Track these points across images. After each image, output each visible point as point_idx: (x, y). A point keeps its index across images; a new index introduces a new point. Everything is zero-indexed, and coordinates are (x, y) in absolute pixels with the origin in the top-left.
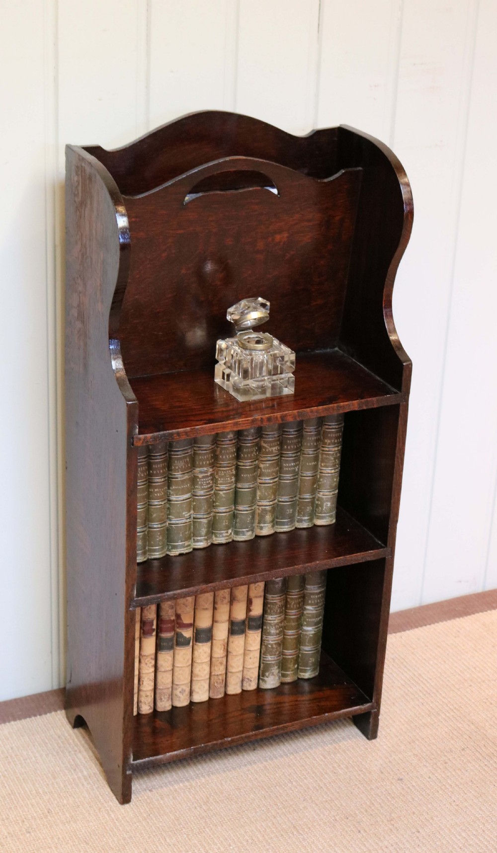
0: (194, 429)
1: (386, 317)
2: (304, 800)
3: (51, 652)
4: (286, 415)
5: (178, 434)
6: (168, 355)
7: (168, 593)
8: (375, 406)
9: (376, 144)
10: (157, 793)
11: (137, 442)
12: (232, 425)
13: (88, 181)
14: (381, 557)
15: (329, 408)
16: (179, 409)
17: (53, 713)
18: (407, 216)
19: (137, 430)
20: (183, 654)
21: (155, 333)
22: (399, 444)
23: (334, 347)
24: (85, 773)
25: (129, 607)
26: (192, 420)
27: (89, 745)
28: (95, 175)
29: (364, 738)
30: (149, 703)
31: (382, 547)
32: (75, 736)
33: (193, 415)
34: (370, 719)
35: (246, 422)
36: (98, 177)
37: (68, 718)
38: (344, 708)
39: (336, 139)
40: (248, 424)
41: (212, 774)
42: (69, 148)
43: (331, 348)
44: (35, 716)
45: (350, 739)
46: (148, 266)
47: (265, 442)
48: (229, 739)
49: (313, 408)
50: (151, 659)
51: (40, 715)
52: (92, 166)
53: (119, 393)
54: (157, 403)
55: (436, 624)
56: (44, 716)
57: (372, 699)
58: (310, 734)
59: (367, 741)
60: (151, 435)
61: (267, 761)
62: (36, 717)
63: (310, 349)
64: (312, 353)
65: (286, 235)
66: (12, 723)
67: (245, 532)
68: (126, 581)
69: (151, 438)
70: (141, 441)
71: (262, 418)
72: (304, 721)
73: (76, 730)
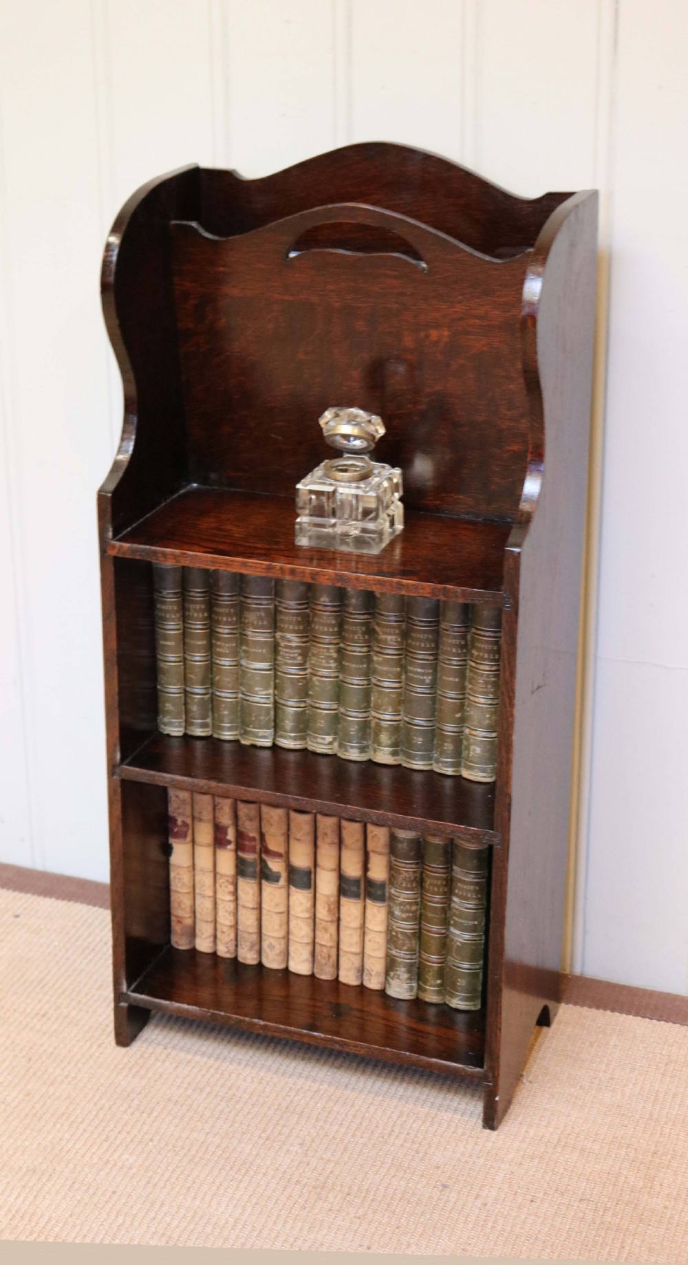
0: (185, 554)
5: (164, 554)
7: (164, 775)
11: (111, 549)
12: (239, 564)
15: (386, 582)
19: (111, 533)
20: (273, 894)
25: (113, 775)
30: (227, 944)
33: (197, 538)
38: (440, 1058)
47: (378, 624)
50: (227, 881)
60: (130, 545)
65: (446, 333)
67: (348, 748)
68: (107, 736)
69: (128, 550)
70: (116, 550)
71: (282, 568)
72: (374, 1048)
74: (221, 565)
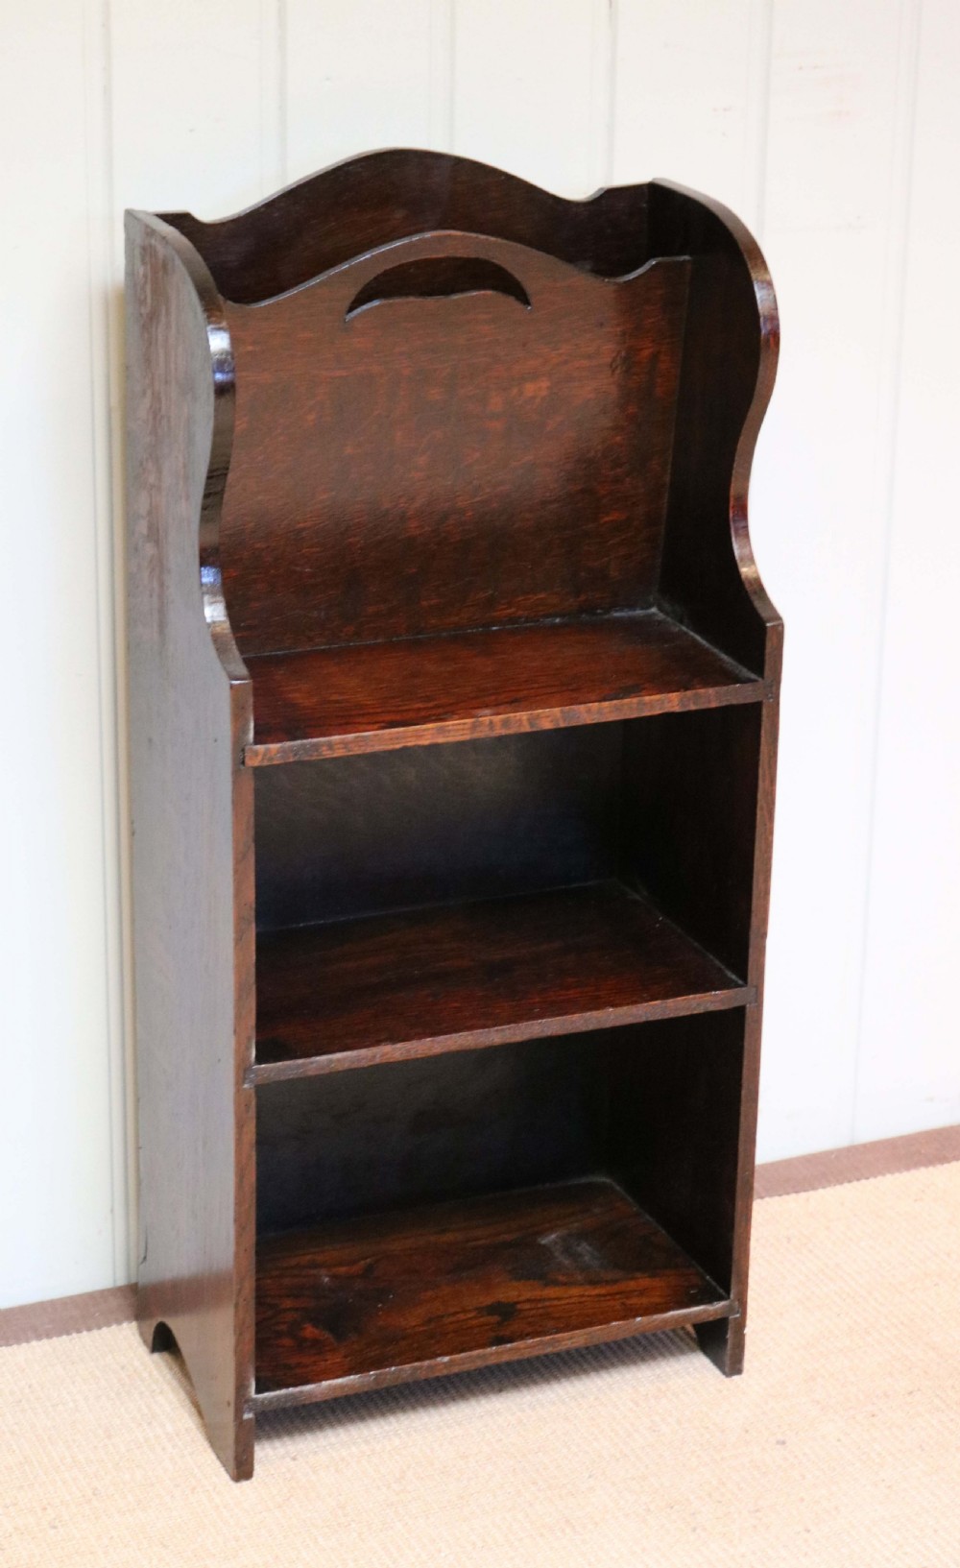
0: (361, 736)
1: (736, 537)
2: (590, 1477)
3: (112, 1211)
4: (538, 716)
5: (330, 744)
6: (323, 614)
7: (319, 1058)
8: (714, 705)
9: (714, 209)
10: (307, 1462)
11: (251, 759)
12: (434, 731)
13: (161, 273)
14: (736, 1004)
15: (622, 705)
16: (337, 705)
17: (114, 1327)
18: (768, 341)
19: (251, 735)
21: (298, 569)
22: (764, 781)
23: (650, 606)
24: (170, 1428)
25: (244, 1083)
26: (359, 723)
27: (180, 1381)
28: (173, 260)
29: (717, 1372)
31: (738, 986)
32: (155, 1368)
33: (360, 715)
34: (726, 1333)
35: (461, 727)
36: (178, 262)
37: (142, 1334)
38: (673, 1309)
39: (645, 205)
40: (465, 732)
41: (415, 1431)
42: (130, 214)
43: (642, 609)
44: (79, 1331)
45: (688, 1374)
46: (282, 438)
48: (446, 1359)
49: (591, 704)
51: (89, 1329)
52: (167, 243)
53: (217, 665)
54: (297, 695)
55: (880, 1178)
56: (95, 1332)
57: (728, 1292)
58: (613, 1365)
59: (723, 1377)
60: (278, 745)
61: (524, 1411)
62: (79, 1335)
63: (601, 609)
64: (606, 617)
65: (545, 384)
66: (34, 1343)
68: (235, 1031)
69: (278, 753)
70: (260, 758)
71: (491, 722)
72: (595, 1331)
73: (156, 1356)
74: (409, 739)
